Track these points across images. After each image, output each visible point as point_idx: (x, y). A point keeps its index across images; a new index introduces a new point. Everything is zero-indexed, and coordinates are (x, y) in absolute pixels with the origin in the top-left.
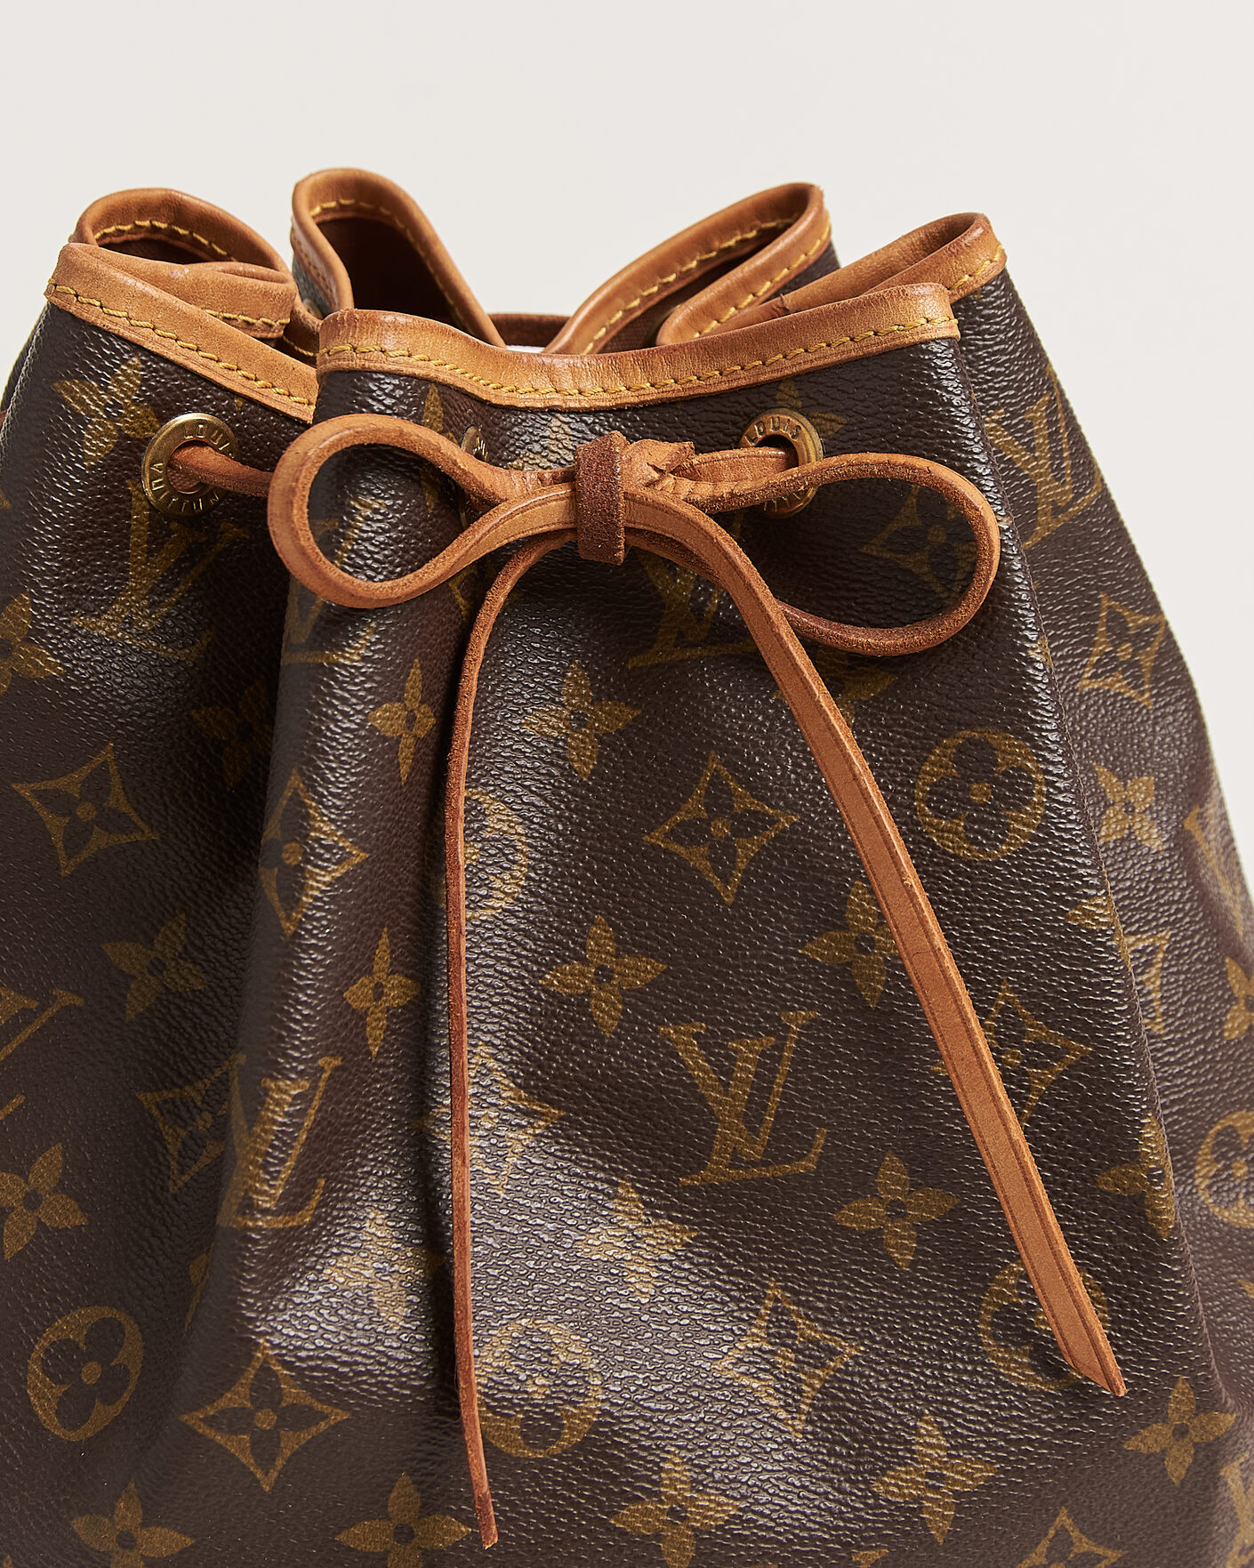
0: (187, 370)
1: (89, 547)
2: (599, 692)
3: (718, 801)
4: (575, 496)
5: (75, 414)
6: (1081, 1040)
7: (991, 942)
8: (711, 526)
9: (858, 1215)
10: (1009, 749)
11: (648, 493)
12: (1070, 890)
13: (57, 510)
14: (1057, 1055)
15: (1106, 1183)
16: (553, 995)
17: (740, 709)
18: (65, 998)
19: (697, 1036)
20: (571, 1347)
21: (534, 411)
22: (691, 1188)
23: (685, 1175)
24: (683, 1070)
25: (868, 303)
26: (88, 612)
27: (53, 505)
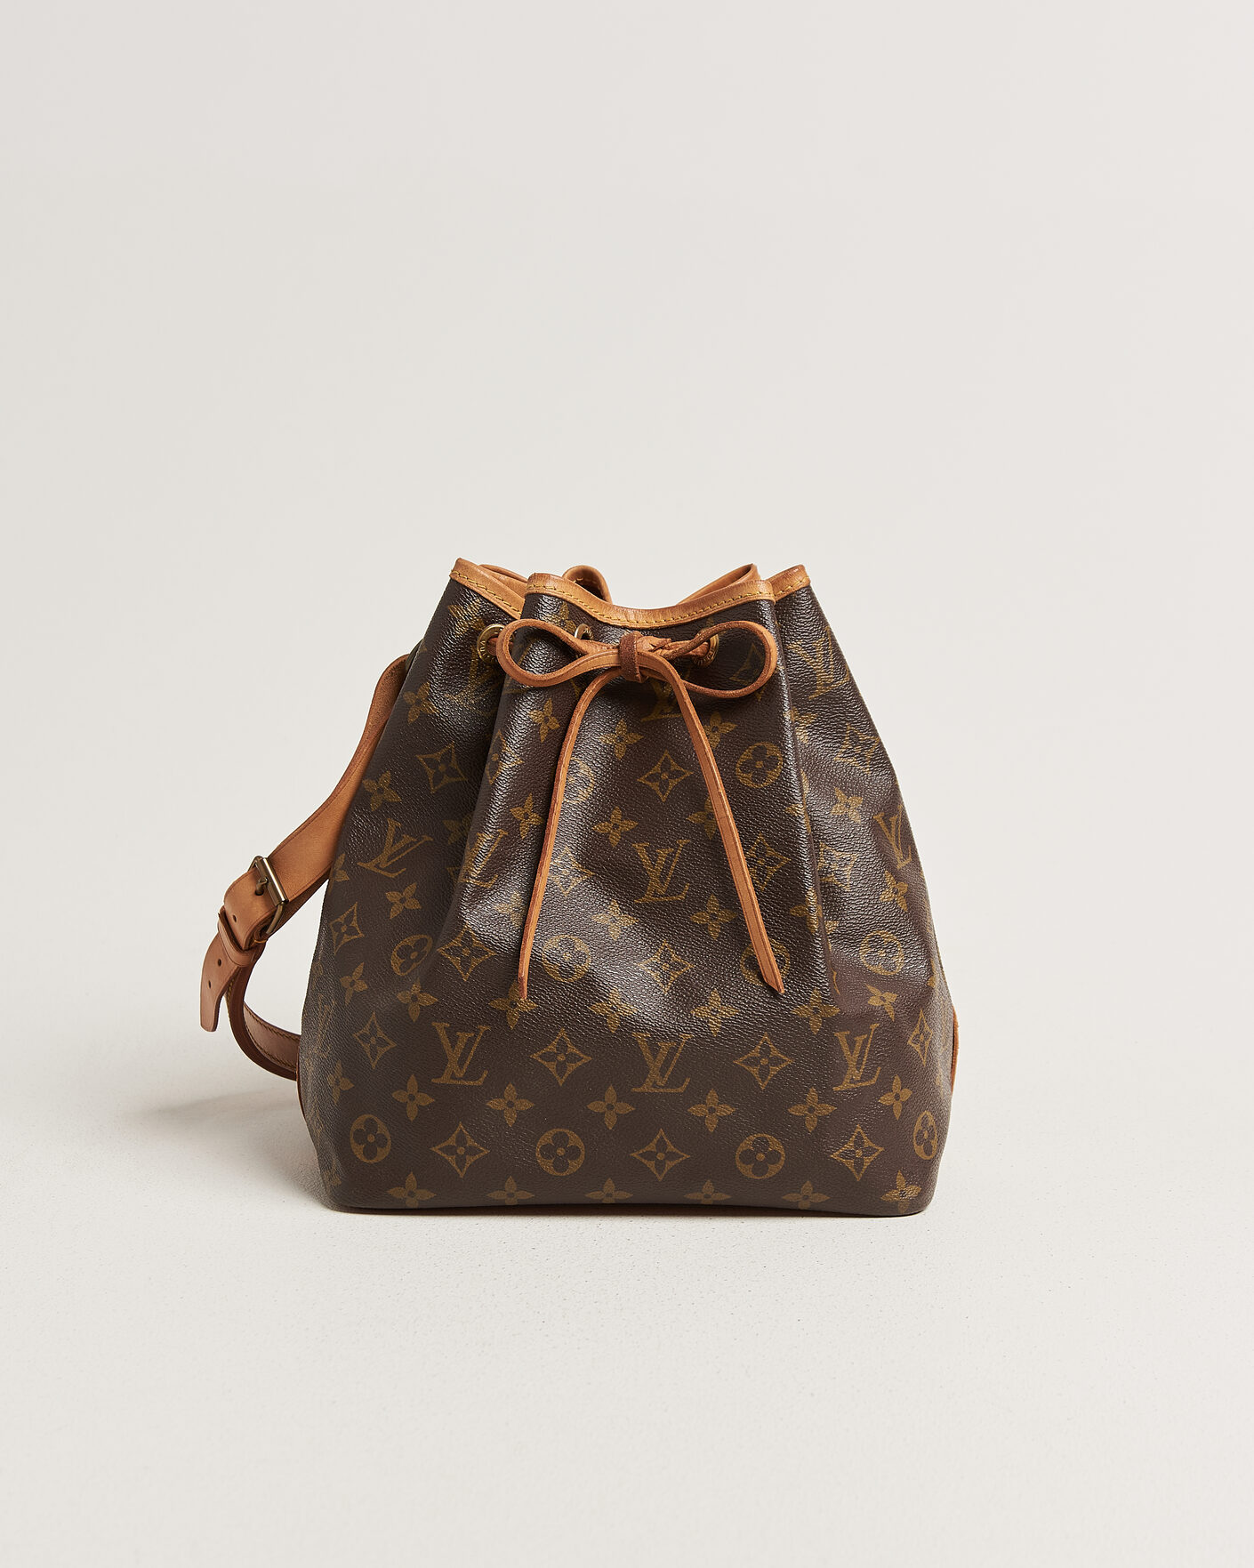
0: (498, 608)
1: (454, 669)
2: (629, 730)
3: (666, 766)
4: (619, 653)
5: (454, 618)
6: (787, 856)
7: (756, 817)
8: (667, 664)
9: (699, 918)
10: (772, 750)
11: (651, 654)
12: (787, 800)
13: (443, 652)
14: (777, 861)
15: (793, 912)
16: (596, 833)
17: (679, 736)
18: (427, 838)
19: (645, 847)
20: (581, 947)
21: (618, 627)
22: (638, 904)
23: (637, 899)
24: (639, 858)
25: (739, 585)
26: (450, 693)
27: (442, 650)
